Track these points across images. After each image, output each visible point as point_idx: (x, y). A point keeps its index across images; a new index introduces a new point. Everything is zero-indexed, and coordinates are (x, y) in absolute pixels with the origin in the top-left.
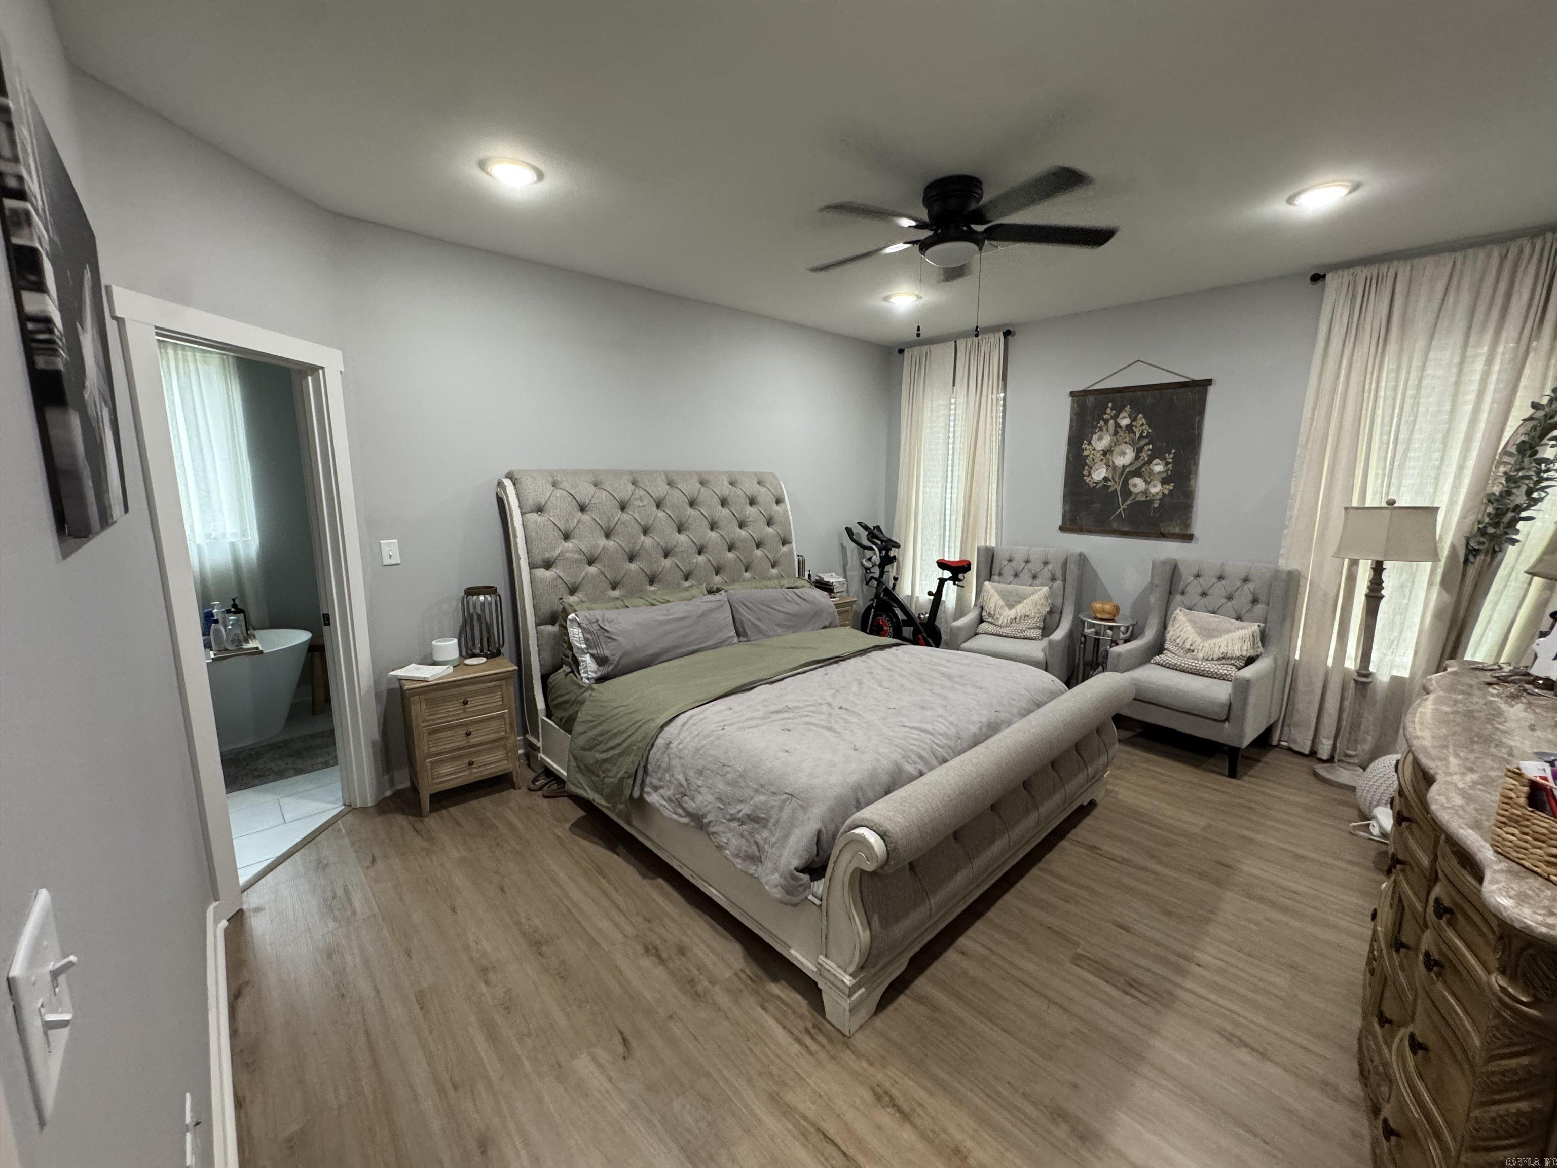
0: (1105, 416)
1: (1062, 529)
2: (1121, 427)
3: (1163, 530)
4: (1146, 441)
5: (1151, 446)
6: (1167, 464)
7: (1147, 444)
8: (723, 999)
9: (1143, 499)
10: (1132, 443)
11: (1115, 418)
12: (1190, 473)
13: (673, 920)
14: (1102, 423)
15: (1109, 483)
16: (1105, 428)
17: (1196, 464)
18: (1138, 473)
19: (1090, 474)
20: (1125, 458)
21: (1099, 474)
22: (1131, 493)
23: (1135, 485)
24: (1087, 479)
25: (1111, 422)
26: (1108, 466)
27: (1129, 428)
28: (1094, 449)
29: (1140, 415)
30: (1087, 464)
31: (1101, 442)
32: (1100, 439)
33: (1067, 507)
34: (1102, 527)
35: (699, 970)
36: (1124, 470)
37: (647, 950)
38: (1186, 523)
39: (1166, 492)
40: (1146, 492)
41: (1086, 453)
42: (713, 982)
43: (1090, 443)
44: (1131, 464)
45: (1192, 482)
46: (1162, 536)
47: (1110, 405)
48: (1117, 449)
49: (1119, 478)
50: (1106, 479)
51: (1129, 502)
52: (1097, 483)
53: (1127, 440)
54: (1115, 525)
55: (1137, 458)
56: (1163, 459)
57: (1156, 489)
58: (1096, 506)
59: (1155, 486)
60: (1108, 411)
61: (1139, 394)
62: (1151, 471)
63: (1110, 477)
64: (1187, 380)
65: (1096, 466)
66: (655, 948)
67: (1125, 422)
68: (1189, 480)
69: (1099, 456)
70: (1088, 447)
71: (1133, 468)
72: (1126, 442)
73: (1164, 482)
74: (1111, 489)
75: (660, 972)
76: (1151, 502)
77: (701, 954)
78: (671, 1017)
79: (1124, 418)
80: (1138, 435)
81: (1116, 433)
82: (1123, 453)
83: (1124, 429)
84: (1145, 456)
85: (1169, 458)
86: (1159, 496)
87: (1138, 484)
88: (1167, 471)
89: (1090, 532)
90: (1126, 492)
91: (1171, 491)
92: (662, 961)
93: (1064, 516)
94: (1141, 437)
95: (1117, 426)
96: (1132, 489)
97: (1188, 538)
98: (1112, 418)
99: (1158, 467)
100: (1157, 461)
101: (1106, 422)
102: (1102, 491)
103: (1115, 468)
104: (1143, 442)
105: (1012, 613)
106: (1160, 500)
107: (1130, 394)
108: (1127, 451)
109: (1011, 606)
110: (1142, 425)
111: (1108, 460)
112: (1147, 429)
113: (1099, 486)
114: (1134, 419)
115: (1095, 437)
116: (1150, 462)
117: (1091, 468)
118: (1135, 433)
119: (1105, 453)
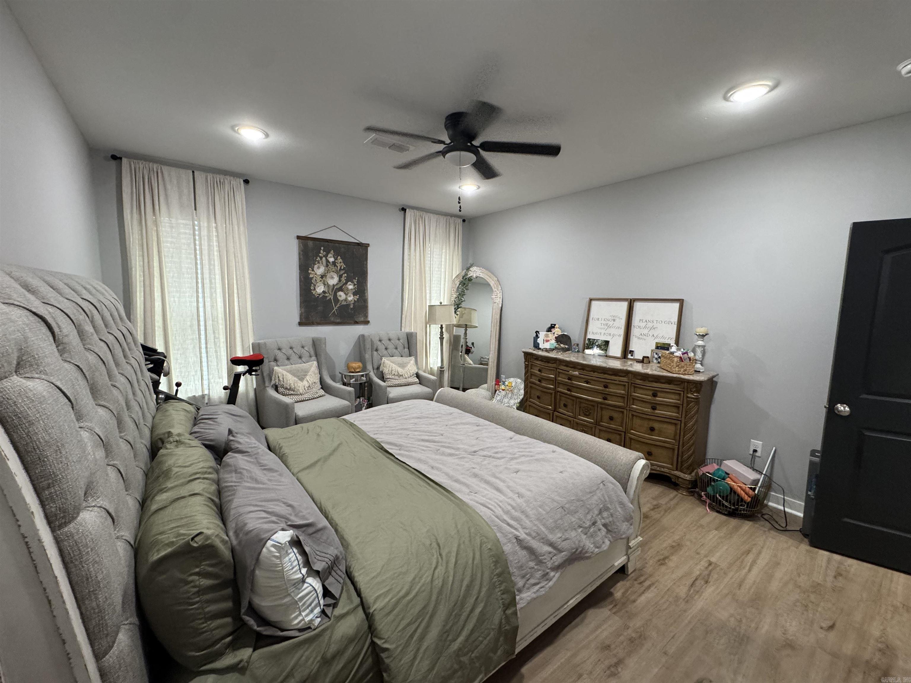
0: (320, 255)
1: (300, 324)
2: (330, 263)
3: (356, 320)
4: (343, 272)
5: (346, 275)
6: (355, 285)
7: (344, 273)
8: (637, 623)
9: (345, 303)
10: (337, 272)
11: (326, 256)
12: (365, 290)
13: (574, 655)
14: (318, 259)
15: (327, 295)
16: (321, 262)
17: (367, 286)
18: (341, 289)
19: (315, 289)
20: (333, 281)
21: (320, 289)
22: (339, 300)
23: (340, 296)
24: (314, 292)
25: (324, 259)
26: (324, 284)
27: (334, 263)
28: (316, 274)
29: (339, 257)
30: (312, 283)
31: (319, 270)
32: (319, 268)
33: (303, 310)
34: (325, 321)
35: (620, 635)
36: (334, 287)
37: (613, 675)
38: (366, 316)
39: (356, 300)
40: (346, 300)
41: (311, 276)
42: (627, 627)
43: (313, 270)
44: (337, 284)
45: (366, 294)
46: (356, 323)
47: (322, 248)
48: (328, 275)
49: (332, 292)
50: (324, 292)
51: (338, 305)
52: (319, 295)
53: (334, 270)
54: (332, 319)
55: (340, 281)
56: (352, 282)
57: (351, 298)
58: (320, 308)
59: (350, 296)
60: (322, 252)
61: (337, 245)
62: (348, 288)
63: (327, 291)
64: (358, 242)
65: (318, 284)
66: (609, 668)
67: (331, 260)
68: (365, 293)
69: (319, 279)
70: (312, 272)
71: (338, 286)
72: (333, 271)
73: (354, 294)
74: (328, 298)
75: (632, 662)
76: (348, 306)
77: (605, 634)
78: (665, 653)
79: (331, 257)
80: (339, 268)
81: (327, 266)
82: (332, 278)
83: (331, 263)
84: (343, 280)
85: (355, 281)
86: (353, 302)
87: (341, 295)
88: (355, 289)
89: (319, 324)
90: (336, 300)
91: (358, 299)
92: (620, 662)
93: (301, 315)
94: (340, 269)
95: (328, 261)
96: (339, 298)
97: (367, 322)
98: (324, 256)
99: (350, 286)
100: (349, 283)
101: (321, 258)
102: (323, 299)
103: (329, 286)
104: (342, 272)
105: (305, 383)
106: (354, 304)
107: (332, 244)
108: (334, 276)
109: (302, 379)
110: (341, 263)
111: (324, 281)
112: (343, 266)
113: (321, 296)
114: (336, 259)
115: (316, 266)
116: (346, 283)
117: (315, 285)
118: (337, 267)
119: (322, 277)
